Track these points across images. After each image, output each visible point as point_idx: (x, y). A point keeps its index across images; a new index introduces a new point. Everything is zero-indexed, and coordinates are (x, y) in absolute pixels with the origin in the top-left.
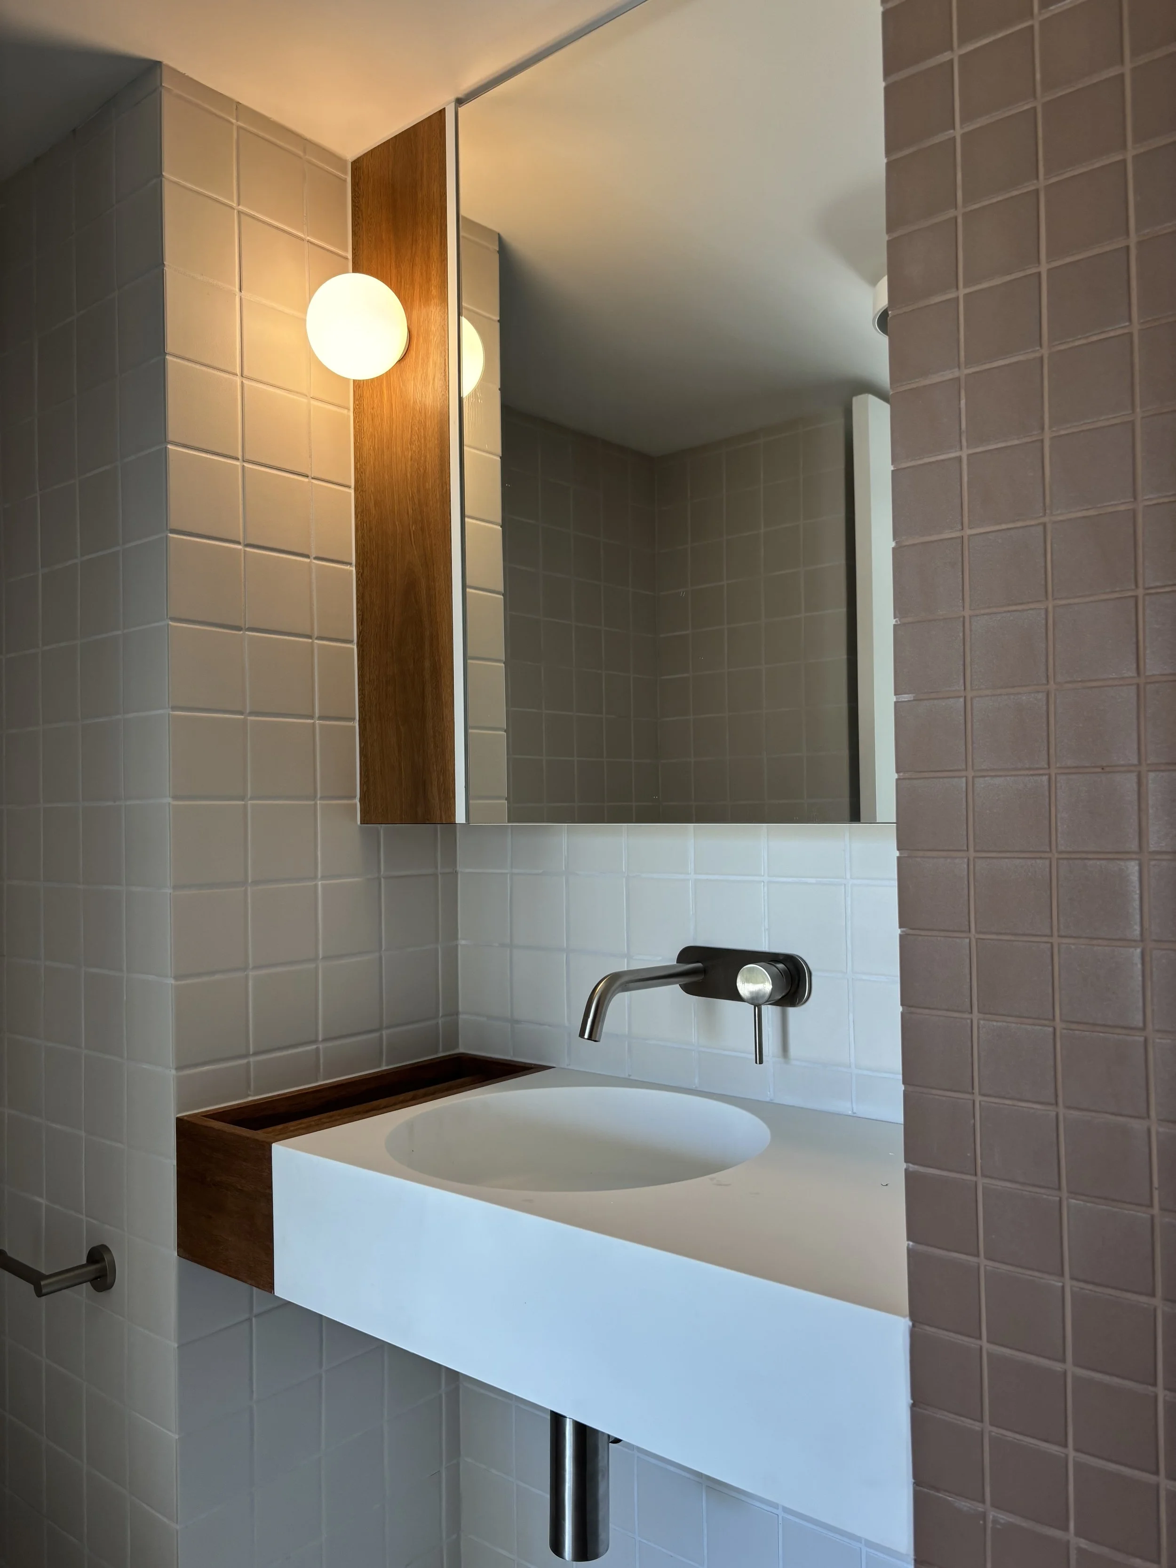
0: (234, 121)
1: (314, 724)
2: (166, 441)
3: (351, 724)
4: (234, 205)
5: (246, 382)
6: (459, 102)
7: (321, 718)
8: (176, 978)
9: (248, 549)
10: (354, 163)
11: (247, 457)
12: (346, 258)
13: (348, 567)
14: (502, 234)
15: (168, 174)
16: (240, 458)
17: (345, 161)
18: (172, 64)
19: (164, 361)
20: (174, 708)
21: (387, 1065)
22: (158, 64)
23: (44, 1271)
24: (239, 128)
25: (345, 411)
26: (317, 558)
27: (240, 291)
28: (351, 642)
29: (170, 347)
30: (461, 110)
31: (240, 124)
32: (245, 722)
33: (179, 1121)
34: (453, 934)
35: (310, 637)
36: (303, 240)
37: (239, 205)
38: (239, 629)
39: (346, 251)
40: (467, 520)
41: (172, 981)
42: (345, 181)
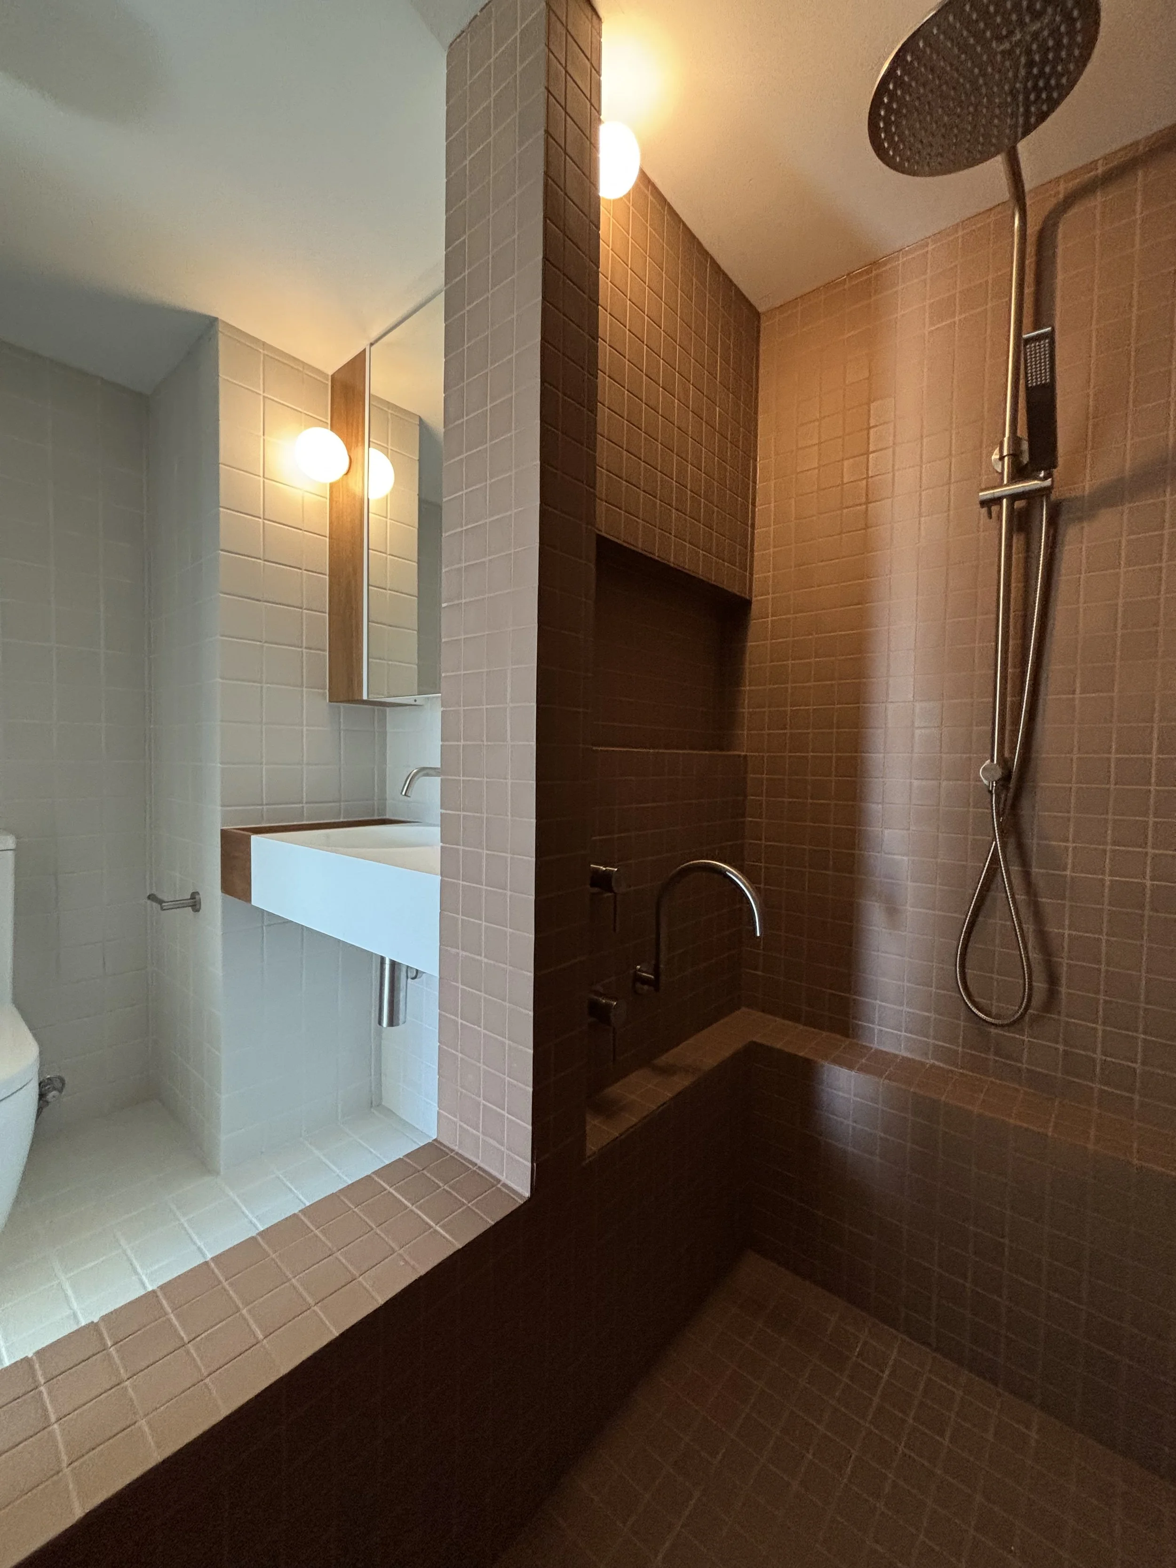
0: (261, 350)
1: (302, 651)
2: (218, 506)
3: (324, 653)
4: (261, 392)
5: (265, 480)
6: (372, 344)
7: (306, 648)
8: (222, 763)
9: (266, 563)
10: (333, 376)
11: (266, 517)
12: (327, 423)
13: (324, 576)
14: (422, 417)
15: (222, 376)
16: (262, 517)
17: (328, 375)
18: (223, 319)
19: (218, 467)
20: (222, 636)
21: (344, 818)
22: (216, 319)
23: (166, 899)
24: (264, 355)
25: (325, 499)
26: (306, 570)
27: (264, 435)
28: (325, 613)
29: (221, 460)
30: (373, 348)
31: (266, 352)
32: (262, 647)
33: (222, 830)
34: (384, 761)
35: (301, 608)
36: (301, 412)
37: (264, 392)
38: (259, 601)
39: (327, 419)
40: (370, 551)
41: (219, 765)
42: (327, 384)
